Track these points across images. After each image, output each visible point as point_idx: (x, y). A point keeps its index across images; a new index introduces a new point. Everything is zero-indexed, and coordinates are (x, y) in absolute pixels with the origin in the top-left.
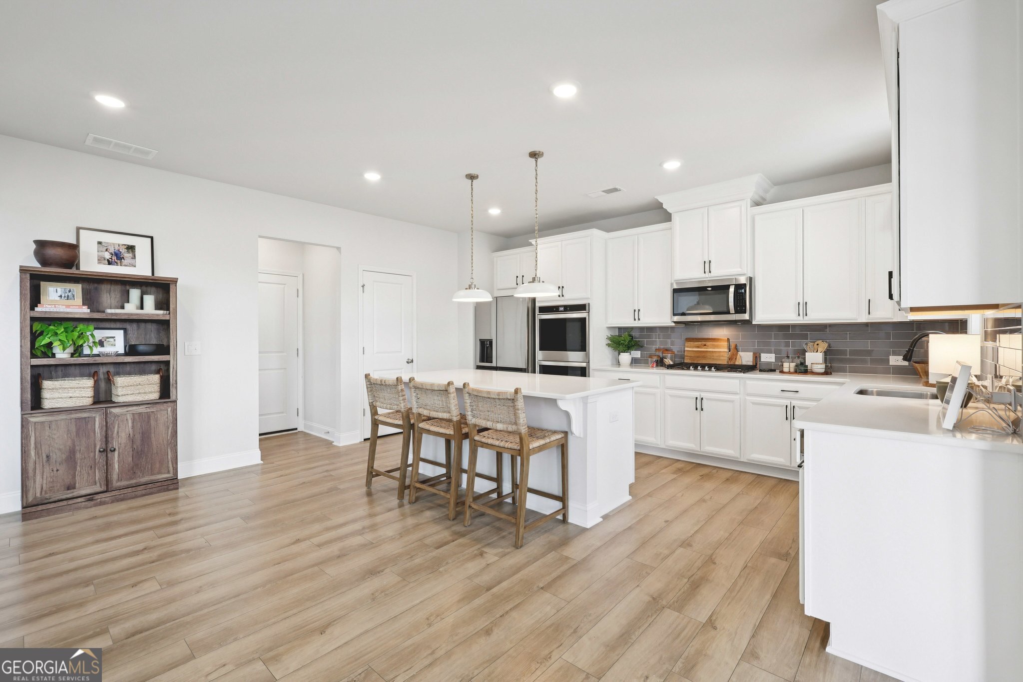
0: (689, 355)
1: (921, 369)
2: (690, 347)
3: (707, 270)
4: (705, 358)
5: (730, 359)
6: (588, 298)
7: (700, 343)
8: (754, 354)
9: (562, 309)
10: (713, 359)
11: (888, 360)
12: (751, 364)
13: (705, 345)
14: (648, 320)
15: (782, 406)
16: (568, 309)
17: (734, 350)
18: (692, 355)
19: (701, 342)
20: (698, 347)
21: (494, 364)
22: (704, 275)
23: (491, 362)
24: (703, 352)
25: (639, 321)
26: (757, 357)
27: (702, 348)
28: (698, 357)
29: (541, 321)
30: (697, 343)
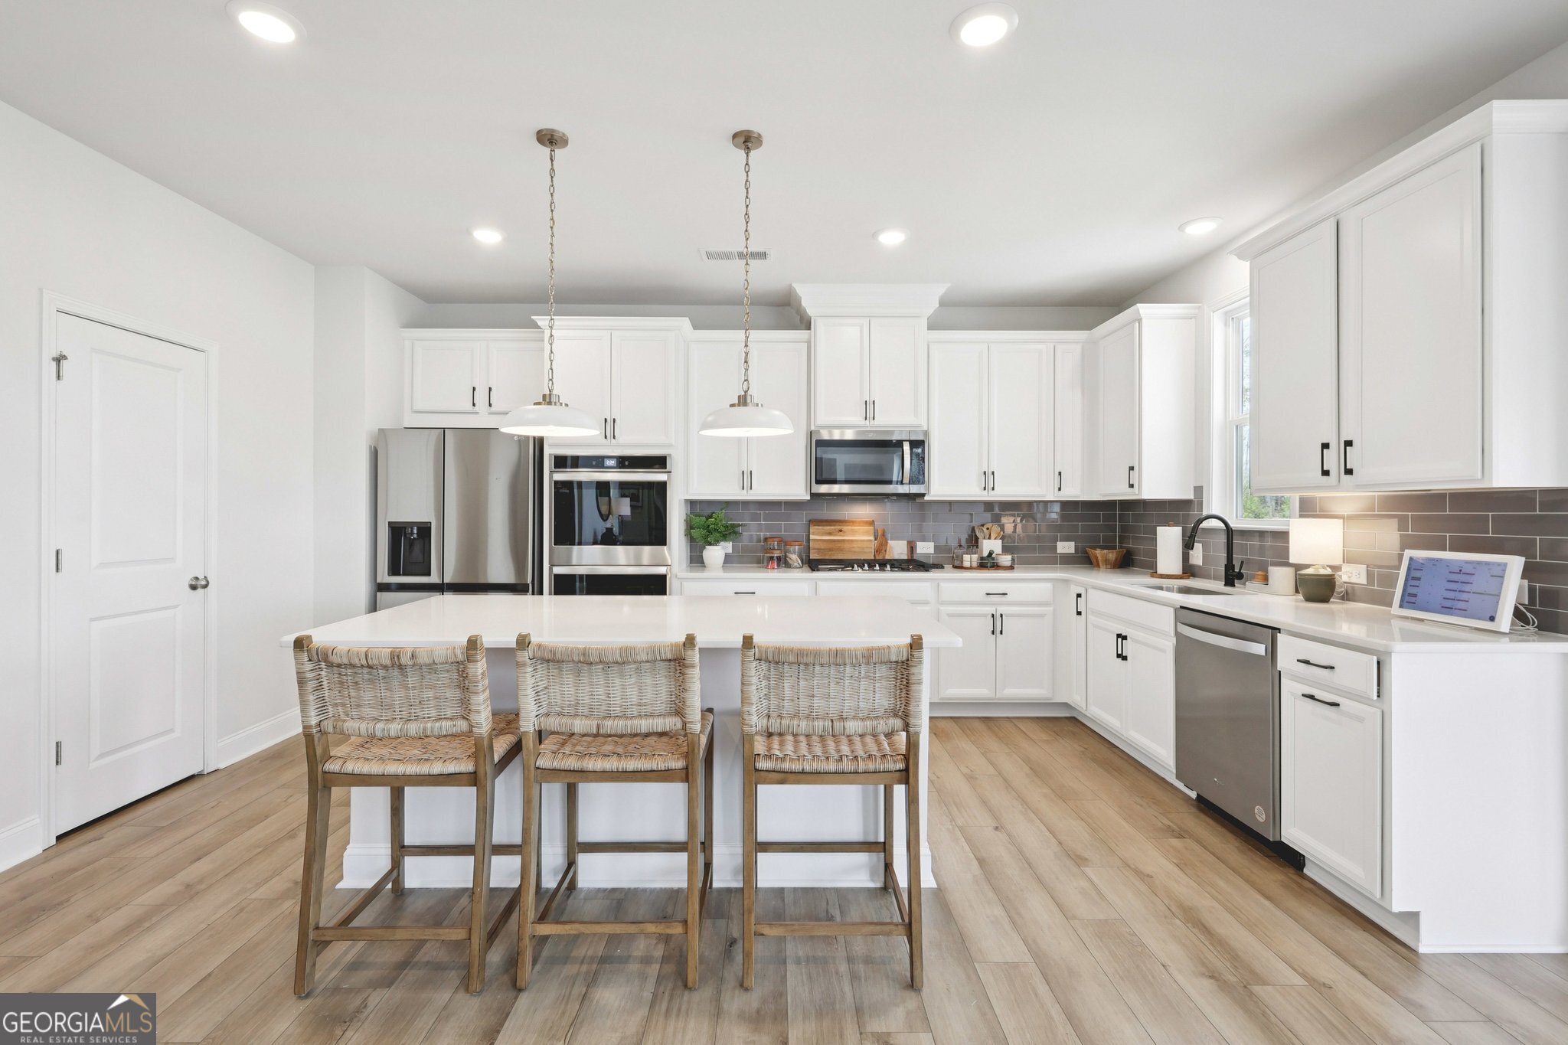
0: (817, 546)
1: (1102, 557)
2: (818, 534)
3: (870, 414)
4: (842, 550)
5: (877, 551)
6: (670, 446)
7: (832, 527)
8: (909, 543)
9: (612, 463)
10: (855, 552)
11: (1055, 548)
12: (906, 557)
13: (841, 531)
14: (766, 489)
15: (985, 616)
16: (627, 463)
17: (882, 539)
18: (822, 546)
19: (834, 526)
20: (830, 534)
21: (434, 578)
22: (863, 422)
23: (428, 574)
24: (838, 541)
25: (750, 492)
26: (912, 548)
27: (835, 535)
28: (831, 550)
29: (558, 485)
30: (829, 527)
